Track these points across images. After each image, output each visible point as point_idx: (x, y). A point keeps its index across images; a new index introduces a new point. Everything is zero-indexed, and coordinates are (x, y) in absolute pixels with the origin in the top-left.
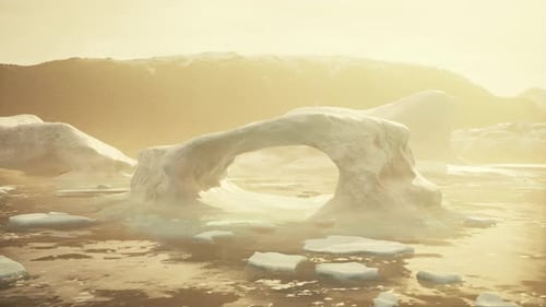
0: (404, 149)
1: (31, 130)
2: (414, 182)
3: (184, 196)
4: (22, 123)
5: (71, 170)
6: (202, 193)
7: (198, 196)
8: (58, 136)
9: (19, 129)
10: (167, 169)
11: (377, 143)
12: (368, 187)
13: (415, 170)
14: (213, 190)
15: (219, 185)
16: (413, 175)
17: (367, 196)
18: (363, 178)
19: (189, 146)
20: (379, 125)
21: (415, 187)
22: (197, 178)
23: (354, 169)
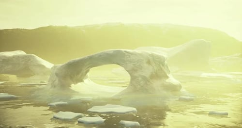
0: (163, 65)
1: (18, 57)
2: (167, 81)
3: (64, 86)
4: (16, 54)
5: (35, 75)
6: (73, 85)
7: (71, 87)
8: (29, 60)
9: (14, 57)
10: (57, 75)
11: (149, 62)
12: (142, 83)
13: (169, 75)
14: (79, 84)
15: (83, 82)
16: (168, 77)
17: (142, 87)
18: (140, 79)
19: (66, 64)
20: (150, 55)
21: (167, 83)
22: (71, 78)
23: (136, 74)
